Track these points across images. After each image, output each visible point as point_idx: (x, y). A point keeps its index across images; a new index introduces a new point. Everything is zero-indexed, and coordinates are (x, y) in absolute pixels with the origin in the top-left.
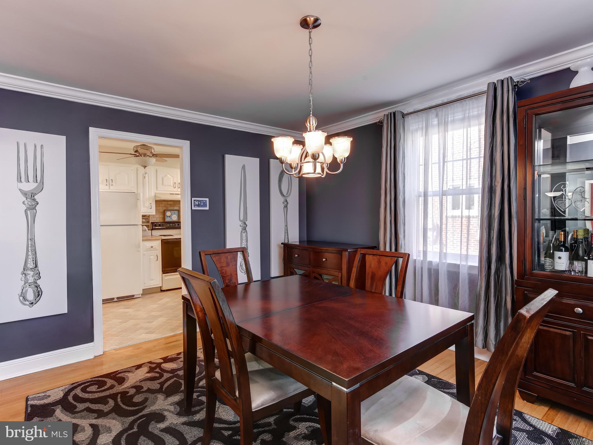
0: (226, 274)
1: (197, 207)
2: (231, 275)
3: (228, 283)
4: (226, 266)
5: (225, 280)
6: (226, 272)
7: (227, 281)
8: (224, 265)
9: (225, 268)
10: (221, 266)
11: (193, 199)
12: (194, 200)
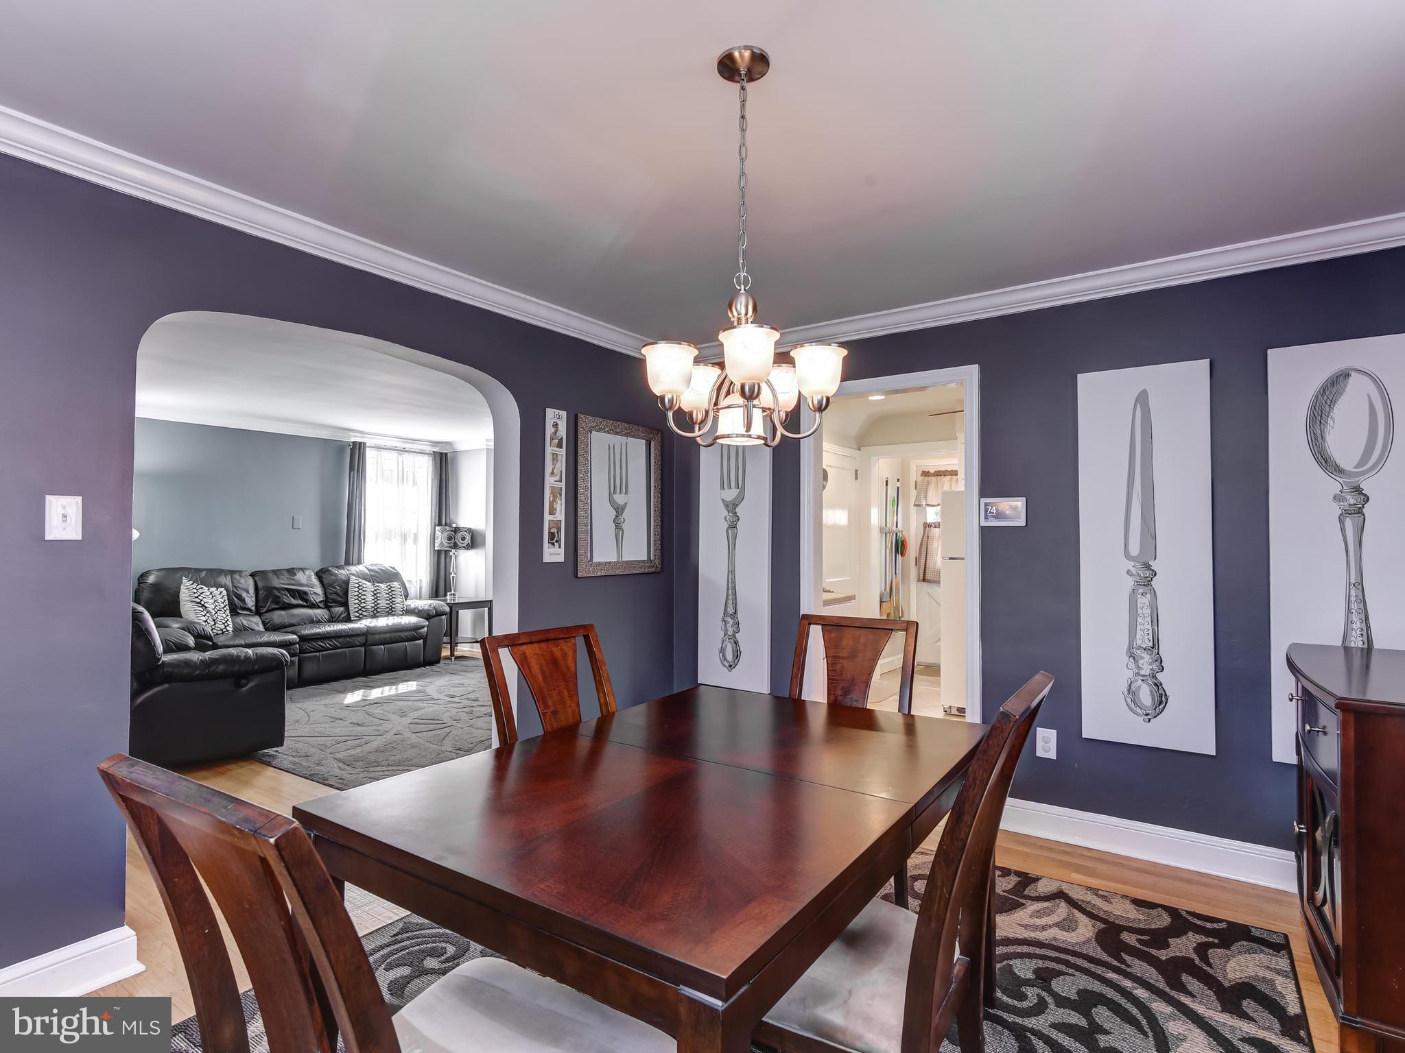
0: (841, 674)
1: (993, 519)
2: (853, 680)
3: (841, 695)
4: (847, 658)
5: (836, 687)
6: (842, 671)
7: (839, 692)
8: (844, 654)
9: (844, 662)
10: (835, 655)
11: (984, 500)
12: (986, 504)
